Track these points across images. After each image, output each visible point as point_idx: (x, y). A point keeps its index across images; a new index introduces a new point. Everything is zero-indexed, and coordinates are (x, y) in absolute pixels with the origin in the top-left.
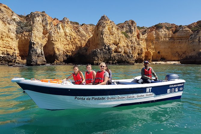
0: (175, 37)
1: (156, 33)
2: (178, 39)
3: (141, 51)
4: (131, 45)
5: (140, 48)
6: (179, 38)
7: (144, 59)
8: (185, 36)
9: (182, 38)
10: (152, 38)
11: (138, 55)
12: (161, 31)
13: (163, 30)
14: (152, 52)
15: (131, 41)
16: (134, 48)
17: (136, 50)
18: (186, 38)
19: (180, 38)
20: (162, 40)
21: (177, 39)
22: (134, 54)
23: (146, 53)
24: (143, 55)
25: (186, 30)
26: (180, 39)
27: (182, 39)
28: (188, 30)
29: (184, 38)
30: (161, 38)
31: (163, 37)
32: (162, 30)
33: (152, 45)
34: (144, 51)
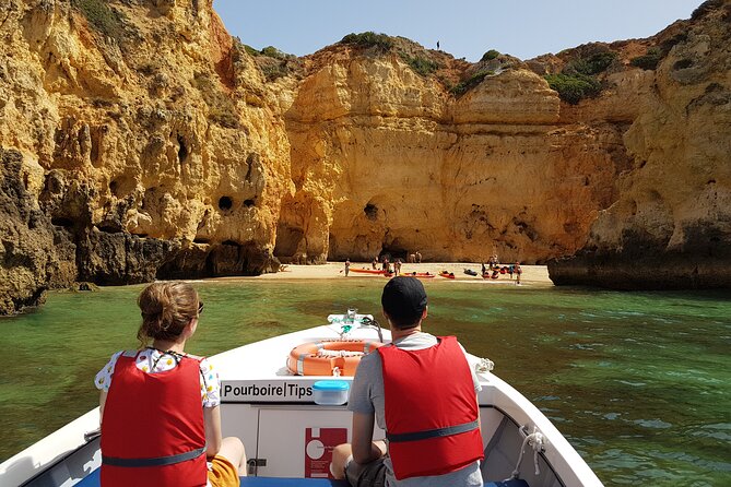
0: (462, 118)
1: (353, 80)
2: (479, 133)
3: (248, 177)
4: (147, 108)
5: (237, 148)
6: (489, 128)
7: (270, 247)
8: (520, 117)
9: (503, 129)
10: (328, 106)
11: (215, 214)
12: (385, 73)
13: (395, 64)
14: (329, 202)
15: (147, 71)
16: (181, 141)
17: (197, 159)
18: (526, 129)
19: (493, 123)
20: (392, 126)
21: (478, 127)
22: (179, 196)
23: (288, 204)
24: (266, 215)
25: (525, 83)
26: (491, 133)
27: (501, 135)
28: (535, 82)
29: (515, 129)
30: (385, 116)
31: (394, 110)
32: (390, 66)
33: (333, 157)
34: (275, 181)
